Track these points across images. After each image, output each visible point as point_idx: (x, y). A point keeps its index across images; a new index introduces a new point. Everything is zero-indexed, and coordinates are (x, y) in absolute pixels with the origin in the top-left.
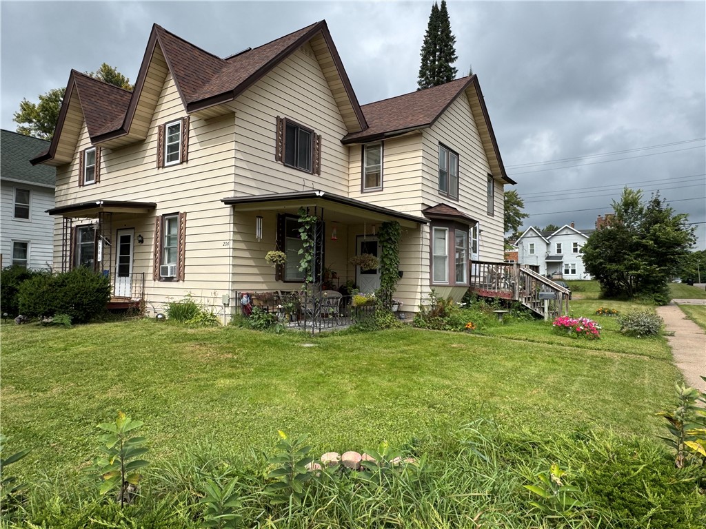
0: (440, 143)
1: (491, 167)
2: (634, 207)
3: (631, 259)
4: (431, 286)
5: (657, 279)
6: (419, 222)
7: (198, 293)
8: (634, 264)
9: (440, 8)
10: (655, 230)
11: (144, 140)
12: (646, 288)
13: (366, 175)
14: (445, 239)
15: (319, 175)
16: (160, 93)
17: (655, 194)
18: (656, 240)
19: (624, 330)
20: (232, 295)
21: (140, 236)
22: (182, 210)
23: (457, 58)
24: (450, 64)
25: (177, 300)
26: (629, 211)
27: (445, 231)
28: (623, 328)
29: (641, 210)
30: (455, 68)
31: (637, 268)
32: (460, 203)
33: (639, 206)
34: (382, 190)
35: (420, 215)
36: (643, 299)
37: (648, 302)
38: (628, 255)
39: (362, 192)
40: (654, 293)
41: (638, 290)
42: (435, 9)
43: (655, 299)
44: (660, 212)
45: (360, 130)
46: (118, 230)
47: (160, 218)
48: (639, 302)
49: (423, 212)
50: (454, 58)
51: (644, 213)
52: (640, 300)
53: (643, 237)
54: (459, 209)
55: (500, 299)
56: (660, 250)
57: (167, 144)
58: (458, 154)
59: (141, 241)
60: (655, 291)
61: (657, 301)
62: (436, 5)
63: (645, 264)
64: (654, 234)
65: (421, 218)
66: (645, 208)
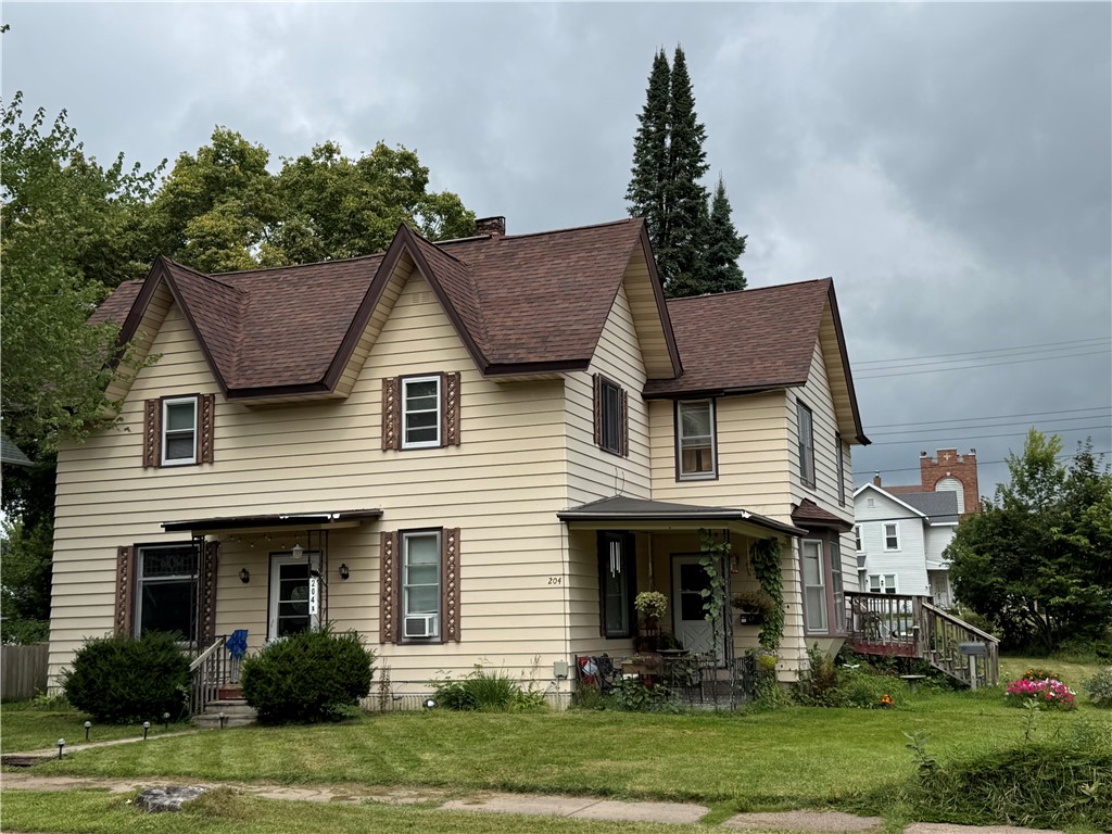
0: (798, 400)
1: (838, 420)
2: (1045, 469)
3: (1049, 571)
4: (806, 637)
5: (1098, 612)
6: (788, 533)
7: (496, 661)
8: (1057, 583)
9: (671, 64)
10: (1091, 516)
11: (345, 399)
12: (1080, 630)
13: (683, 451)
14: (817, 558)
15: (627, 455)
16: (384, 324)
17: (1084, 444)
18: (1092, 535)
19: (1096, 700)
20: (569, 661)
21: (343, 566)
22: (449, 525)
23: (707, 167)
24: (695, 181)
25: (455, 676)
26: (1038, 476)
27: (816, 545)
28: (1092, 696)
29: (1060, 475)
30: (704, 189)
31: (1062, 591)
32: (818, 493)
33: (1057, 467)
34: (717, 479)
35: (789, 522)
36: (1076, 653)
37: (1087, 657)
38: (1045, 565)
39: (678, 480)
40: (1093, 641)
41: (1064, 634)
42: (660, 63)
43: (1098, 653)
44: (1095, 480)
45: (673, 376)
46: (271, 554)
47: (394, 536)
48: (1069, 658)
49: (794, 518)
50: (703, 168)
51: (1065, 480)
52: (1071, 654)
53: (1068, 529)
54: (819, 504)
55: (896, 658)
56: (1101, 555)
57: (404, 412)
58: (810, 411)
59: (345, 576)
60: (1096, 637)
61: (1100, 655)
62: (663, 56)
63: (1077, 584)
64: (1087, 524)
65: (791, 528)
66: (1068, 473)
